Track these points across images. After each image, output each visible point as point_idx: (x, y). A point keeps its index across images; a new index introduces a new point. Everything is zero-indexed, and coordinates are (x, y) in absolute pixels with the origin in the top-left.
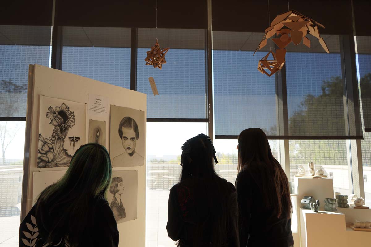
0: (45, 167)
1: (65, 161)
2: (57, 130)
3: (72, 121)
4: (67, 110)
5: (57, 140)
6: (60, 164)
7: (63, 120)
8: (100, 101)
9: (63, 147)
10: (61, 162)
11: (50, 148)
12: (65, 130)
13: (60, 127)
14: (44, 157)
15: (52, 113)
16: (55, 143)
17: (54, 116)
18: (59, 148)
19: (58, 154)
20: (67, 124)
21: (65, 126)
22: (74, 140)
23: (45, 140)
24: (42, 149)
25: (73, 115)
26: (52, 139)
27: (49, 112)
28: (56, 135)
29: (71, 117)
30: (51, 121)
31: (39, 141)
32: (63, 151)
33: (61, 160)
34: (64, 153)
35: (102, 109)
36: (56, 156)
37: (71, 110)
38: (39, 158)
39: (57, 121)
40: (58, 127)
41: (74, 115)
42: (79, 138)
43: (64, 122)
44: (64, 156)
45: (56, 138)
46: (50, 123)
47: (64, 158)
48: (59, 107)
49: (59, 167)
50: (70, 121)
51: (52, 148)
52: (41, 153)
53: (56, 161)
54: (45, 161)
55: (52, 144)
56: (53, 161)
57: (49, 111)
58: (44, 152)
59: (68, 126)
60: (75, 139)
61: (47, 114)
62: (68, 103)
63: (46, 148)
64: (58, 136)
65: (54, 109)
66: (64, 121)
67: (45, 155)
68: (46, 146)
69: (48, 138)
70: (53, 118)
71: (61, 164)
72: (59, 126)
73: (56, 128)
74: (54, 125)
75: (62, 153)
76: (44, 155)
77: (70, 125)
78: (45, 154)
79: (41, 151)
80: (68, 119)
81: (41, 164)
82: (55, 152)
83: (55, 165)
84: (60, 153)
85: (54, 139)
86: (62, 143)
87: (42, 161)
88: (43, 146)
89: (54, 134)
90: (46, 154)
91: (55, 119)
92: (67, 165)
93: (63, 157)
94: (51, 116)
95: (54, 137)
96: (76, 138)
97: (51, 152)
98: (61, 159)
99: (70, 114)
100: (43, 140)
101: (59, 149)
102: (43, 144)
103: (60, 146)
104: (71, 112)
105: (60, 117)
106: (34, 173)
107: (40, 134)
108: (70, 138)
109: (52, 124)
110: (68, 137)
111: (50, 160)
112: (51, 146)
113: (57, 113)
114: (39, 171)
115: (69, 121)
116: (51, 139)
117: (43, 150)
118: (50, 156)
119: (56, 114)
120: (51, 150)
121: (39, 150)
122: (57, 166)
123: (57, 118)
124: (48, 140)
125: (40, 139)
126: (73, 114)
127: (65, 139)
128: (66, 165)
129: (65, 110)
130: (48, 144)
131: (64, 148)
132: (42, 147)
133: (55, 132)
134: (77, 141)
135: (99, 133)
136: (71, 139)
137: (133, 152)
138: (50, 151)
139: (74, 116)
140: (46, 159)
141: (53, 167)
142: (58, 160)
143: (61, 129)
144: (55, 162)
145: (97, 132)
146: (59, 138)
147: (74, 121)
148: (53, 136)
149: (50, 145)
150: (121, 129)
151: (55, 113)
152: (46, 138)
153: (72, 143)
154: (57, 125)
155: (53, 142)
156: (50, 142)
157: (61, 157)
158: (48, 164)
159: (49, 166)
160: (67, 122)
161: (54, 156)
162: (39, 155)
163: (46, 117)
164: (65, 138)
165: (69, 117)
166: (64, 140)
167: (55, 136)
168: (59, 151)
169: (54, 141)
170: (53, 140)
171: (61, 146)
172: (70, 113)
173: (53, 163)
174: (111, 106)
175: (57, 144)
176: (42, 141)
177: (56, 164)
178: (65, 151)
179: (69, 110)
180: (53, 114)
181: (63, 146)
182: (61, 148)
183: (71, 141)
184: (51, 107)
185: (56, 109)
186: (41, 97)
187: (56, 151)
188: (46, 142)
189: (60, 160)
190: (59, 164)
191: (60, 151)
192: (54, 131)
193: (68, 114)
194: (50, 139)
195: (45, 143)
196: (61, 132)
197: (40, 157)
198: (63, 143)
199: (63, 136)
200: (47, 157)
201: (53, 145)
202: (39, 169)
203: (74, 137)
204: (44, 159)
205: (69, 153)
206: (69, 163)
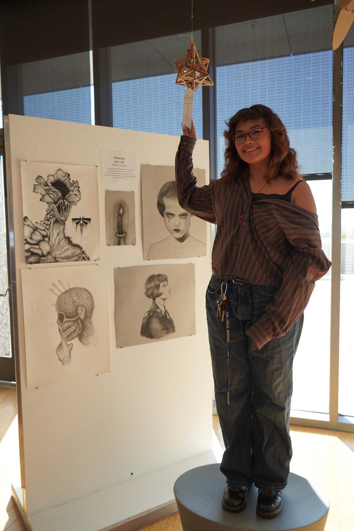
0: (38, 263)
1: (69, 253)
2: (52, 210)
3: (76, 195)
4: (67, 179)
5: (54, 224)
6: (61, 258)
7: (61, 194)
8: (121, 160)
9: (64, 234)
10: (62, 256)
11: (44, 237)
12: (65, 208)
13: (57, 205)
14: (36, 248)
15: (42, 186)
16: (51, 229)
17: (45, 190)
18: (58, 235)
19: (56, 244)
20: (67, 200)
21: (64, 202)
22: (81, 222)
23: (34, 225)
24: (31, 238)
25: (76, 186)
26: (46, 222)
27: (37, 184)
28: (51, 216)
29: (73, 188)
30: (41, 198)
31: (25, 227)
32: (64, 240)
33: (63, 252)
34: (67, 242)
35: (126, 173)
36: (54, 246)
37: (72, 178)
38: (28, 251)
39: (51, 196)
40: (54, 205)
41: (79, 185)
42: (89, 220)
43: (64, 197)
44: (67, 247)
45: (52, 220)
46: (40, 200)
47: (67, 249)
48: (53, 176)
49: (59, 262)
50: (73, 194)
51: (47, 236)
52: (30, 244)
53: (54, 254)
54: (37, 254)
55: (46, 230)
56: (49, 253)
57: (37, 182)
58: (34, 242)
59: (69, 202)
60: (83, 221)
61: (35, 187)
62: (67, 168)
63: (37, 237)
64: (55, 218)
65: (46, 179)
66: (62, 196)
67: (37, 247)
68: (36, 233)
69: (40, 222)
70: (44, 193)
72: (55, 203)
73: (51, 206)
74: (47, 203)
75: (64, 243)
76: (34, 246)
77: (73, 201)
78: (36, 244)
79: (29, 240)
80: (69, 191)
81: (32, 259)
82: (52, 241)
83: (53, 260)
84: (60, 242)
85: (49, 223)
86: (61, 228)
87: (33, 254)
88: (33, 233)
89: (48, 216)
90: (38, 244)
91: (48, 194)
92: (72, 259)
93: (65, 248)
94: (41, 190)
95: (49, 220)
96: (83, 219)
97: (46, 241)
98: (63, 250)
99: (72, 185)
100: (31, 224)
101: (58, 237)
102: (32, 230)
103: (59, 232)
104: (73, 181)
105: (56, 190)
106: (22, 270)
107: (26, 217)
108: (74, 220)
109: (44, 201)
110: (71, 219)
111: (45, 253)
112: (44, 233)
113: (50, 185)
114: (30, 269)
115: (71, 195)
116: (44, 223)
117: (34, 240)
118: (45, 247)
119: (48, 186)
120: (45, 239)
121: (26, 240)
122: (56, 260)
123: (51, 192)
124: (40, 225)
125: (27, 224)
126: (76, 184)
127: (66, 222)
128: (70, 260)
129: (63, 179)
130: (39, 230)
131: (66, 234)
132: (31, 235)
133: (50, 213)
134: (86, 223)
135: (123, 210)
136: (77, 221)
137: (184, 236)
138: (43, 240)
139: (79, 187)
140: (40, 252)
141: (51, 262)
142: (57, 253)
143: (59, 208)
144: (53, 256)
145: (120, 209)
146: (56, 221)
147: (80, 194)
148: (46, 219)
149: (43, 231)
150: (161, 202)
151: (46, 185)
152: (36, 223)
153: (79, 227)
154: (52, 203)
155: (48, 227)
156: (43, 228)
157: (62, 248)
158: (42, 258)
159: (44, 262)
160: (69, 197)
161: (51, 247)
162: (27, 247)
163: (34, 192)
164: (66, 220)
165: (70, 189)
166: (65, 224)
167: (50, 218)
168: (58, 239)
169: (49, 225)
170: (47, 225)
171: (61, 232)
172: (71, 182)
173: (49, 257)
174: (142, 166)
175: (54, 230)
176: (30, 227)
177: (56, 257)
178: (68, 240)
179: (69, 179)
180: (44, 187)
181: (63, 232)
182: (62, 236)
183: (77, 223)
184: (39, 177)
185: (48, 179)
186: (23, 163)
187: (53, 239)
188: (37, 228)
189: (60, 252)
190: (58, 257)
191: (60, 239)
192: (47, 211)
193: (68, 185)
194: (42, 224)
195: (35, 229)
196: (59, 211)
197: (29, 249)
198: (64, 228)
199: (63, 218)
200: (40, 249)
201: (48, 232)
202: (30, 265)
203: (82, 218)
204: (35, 251)
205: (75, 241)
206: (76, 256)
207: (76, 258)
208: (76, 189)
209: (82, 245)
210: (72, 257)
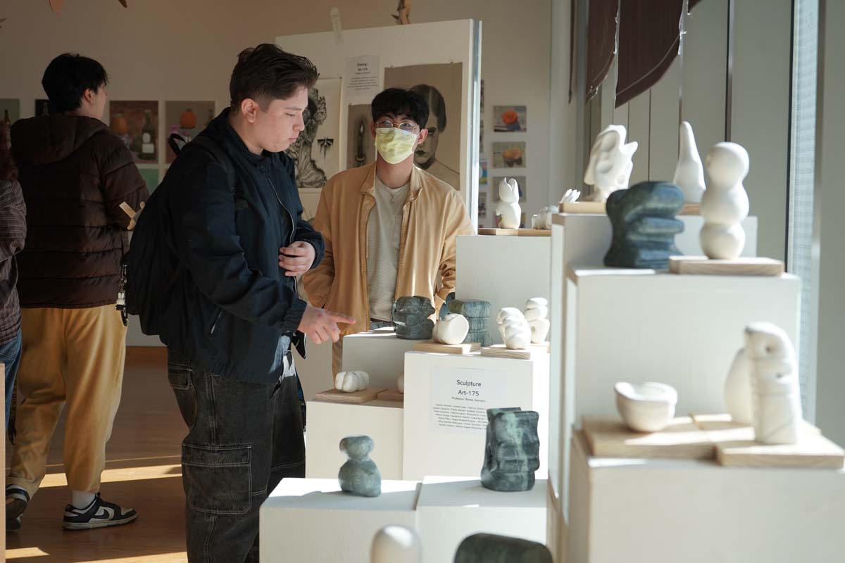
1: (313, 178)
3: (322, 113)
8: (364, 66)
18: (305, 158)
22: (326, 144)
26: (297, 144)
35: (369, 82)
37: (320, 95)
42: (332, 140)
44: (312, 171)
45: (302, 142)
47: (312, 174)
71: (307, 184)
75: (309, 167)
80: (316, 110)
82: (301, 164)
95: (298, 142)
96: (328, 140)
108: (319, 141)
127: (313, 144)
134: (329, 145)
135: (364, 129)
136: (322, 143)
137: (430, 159)
145: (360, 127)
146: (305, 143)
153: (323, 149)
164: (313, 141)
166: (311, 146)
170: (297, 147)
174: (387, 70)
182: (308, 159)
183: (322, 145)
189: (306, 177)
196: (308, 133)
198: (311, 150)
199: (310, 140)
203: (326, 139)
205: (319, 165)
206: (319, 182)
207: (318, 184)
208: (323, 106)
209: (324, 171)
210: (316, 182)
